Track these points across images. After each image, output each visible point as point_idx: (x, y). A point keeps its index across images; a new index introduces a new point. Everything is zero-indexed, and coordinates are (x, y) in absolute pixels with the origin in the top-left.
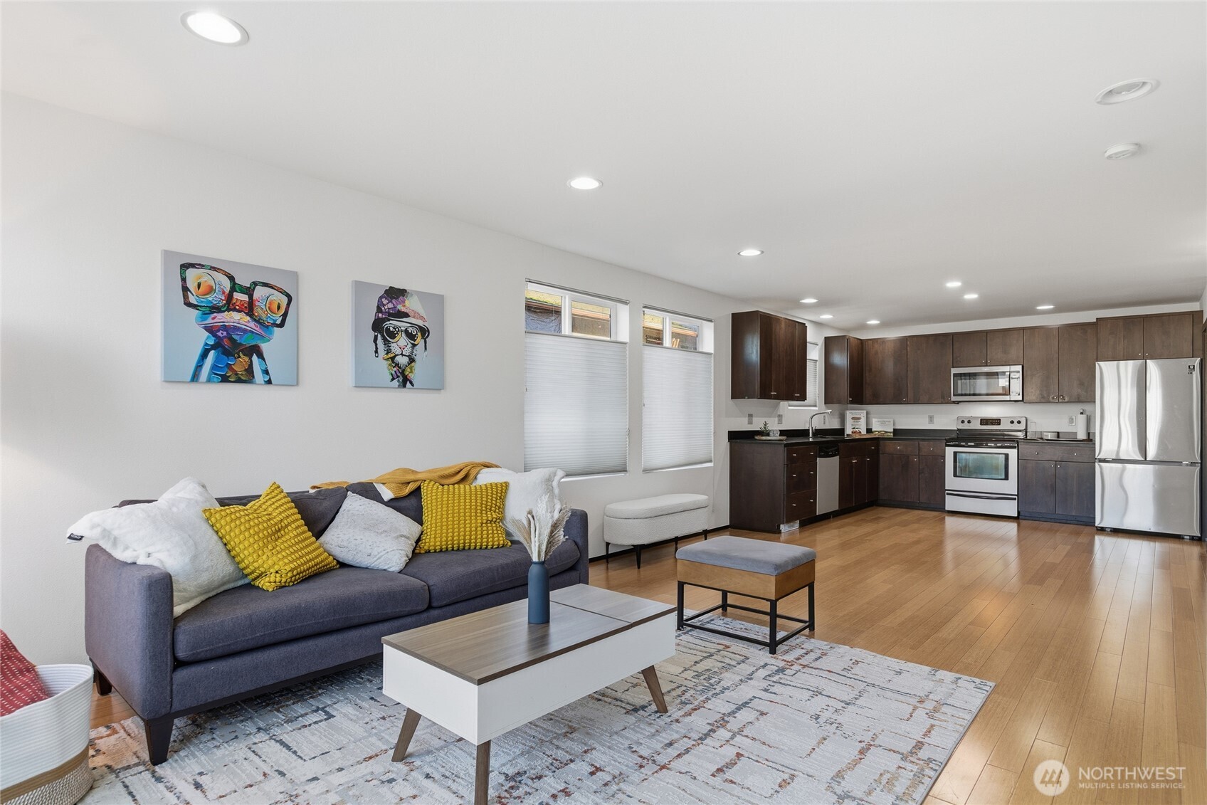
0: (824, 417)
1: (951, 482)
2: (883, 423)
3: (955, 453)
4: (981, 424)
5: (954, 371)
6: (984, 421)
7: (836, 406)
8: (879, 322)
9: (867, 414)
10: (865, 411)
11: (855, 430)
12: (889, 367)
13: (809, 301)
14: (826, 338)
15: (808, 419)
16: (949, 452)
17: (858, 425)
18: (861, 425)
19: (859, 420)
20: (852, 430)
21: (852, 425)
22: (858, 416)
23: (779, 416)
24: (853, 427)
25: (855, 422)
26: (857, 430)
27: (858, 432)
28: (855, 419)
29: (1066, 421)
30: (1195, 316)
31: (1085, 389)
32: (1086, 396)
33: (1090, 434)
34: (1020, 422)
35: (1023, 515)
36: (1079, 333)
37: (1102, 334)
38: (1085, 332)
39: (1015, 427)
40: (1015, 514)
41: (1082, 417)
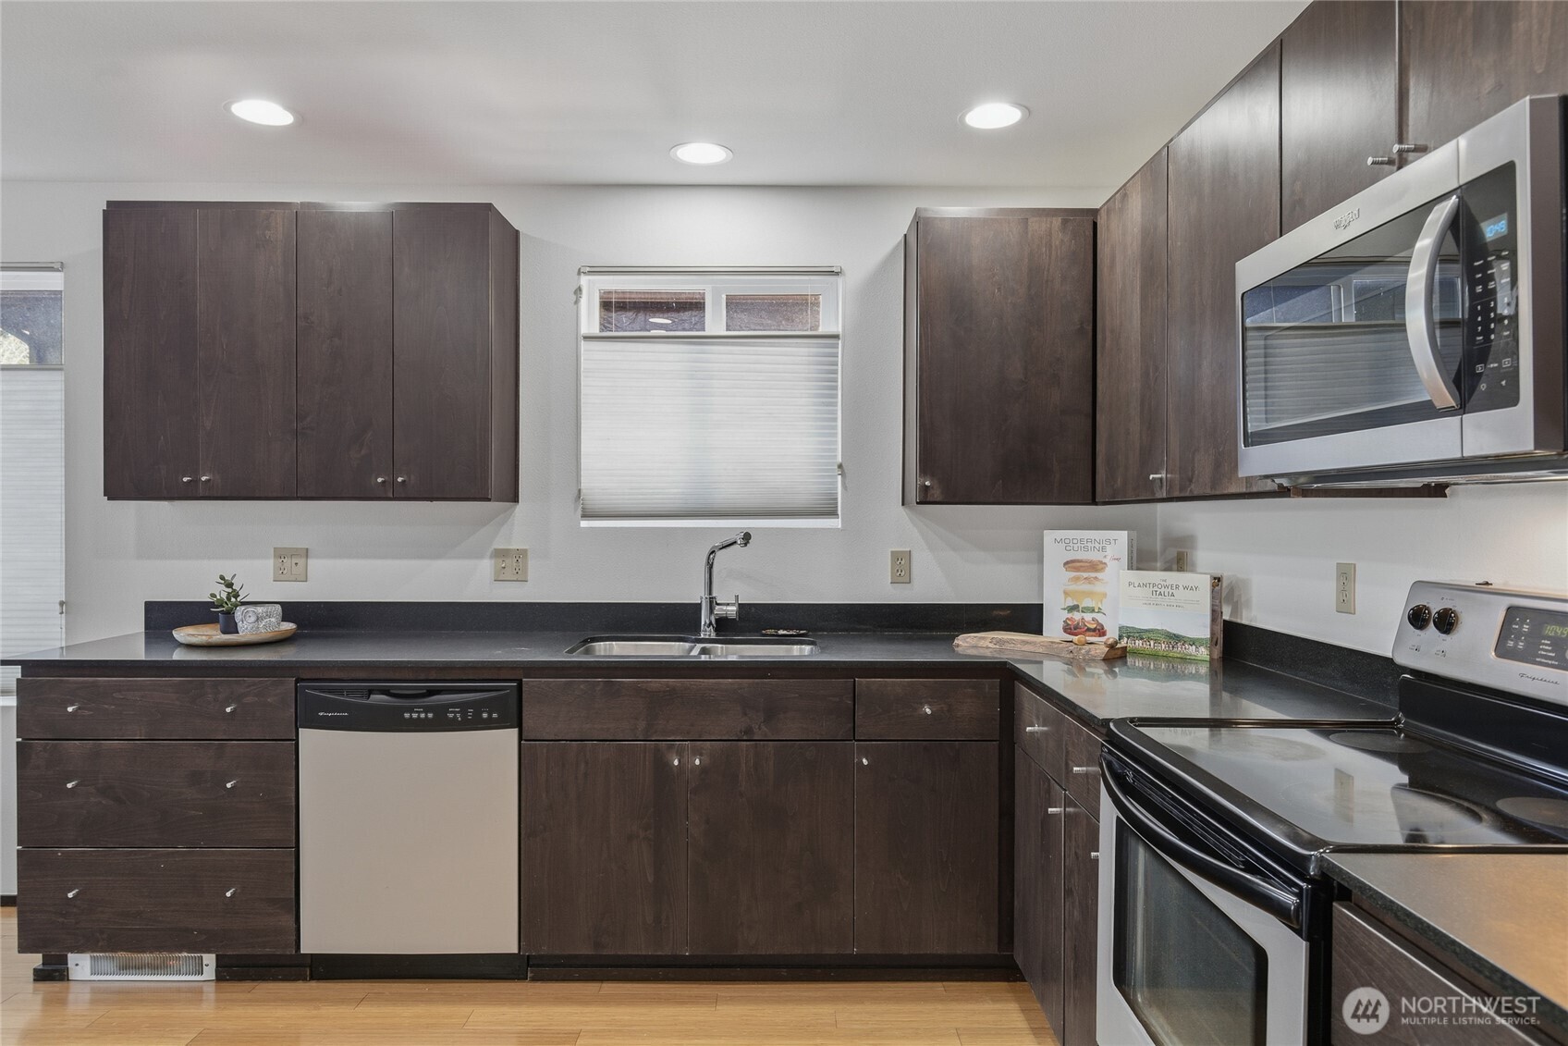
11: (1077, 616)
17: (1089, 594)
18: (1105, 595)
19: (1097, 571)
20: (1066, 615)
21: (1066, 594)
22: (1093, 556)
23: (501, 554)
24: (1070, 602)
25: (1076, 579)
26: (1088, 617)
27: (1089, 630)
28: (1077, 569)
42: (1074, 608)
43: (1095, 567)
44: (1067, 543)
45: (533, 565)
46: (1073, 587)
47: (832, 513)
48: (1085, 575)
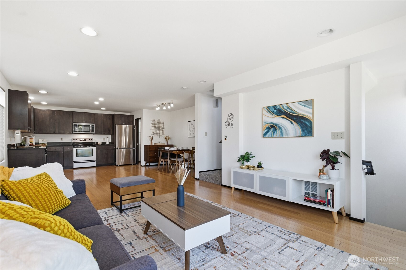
1: (75, 159)
2: (43, 140)
3: (77, 150)
4: (80, 140)
8: (47, 103)
11: (31, 143)
12: (48, 120)
13: (43, 92)
16: (75, 149)
17: (32, 141)
29: (103, 139)
30: (133, 116)
31: (110, 131)
32: (110, 133)
33: (109, 143)
34: (91, 140)
35: (97, 166)
36: (108, 117)
37: (116, 118)
38: (110, 117)
39: (90, 141)
40: (95, 166)
41: (107, 138)
44: (31, 137)
46: (30, 141)
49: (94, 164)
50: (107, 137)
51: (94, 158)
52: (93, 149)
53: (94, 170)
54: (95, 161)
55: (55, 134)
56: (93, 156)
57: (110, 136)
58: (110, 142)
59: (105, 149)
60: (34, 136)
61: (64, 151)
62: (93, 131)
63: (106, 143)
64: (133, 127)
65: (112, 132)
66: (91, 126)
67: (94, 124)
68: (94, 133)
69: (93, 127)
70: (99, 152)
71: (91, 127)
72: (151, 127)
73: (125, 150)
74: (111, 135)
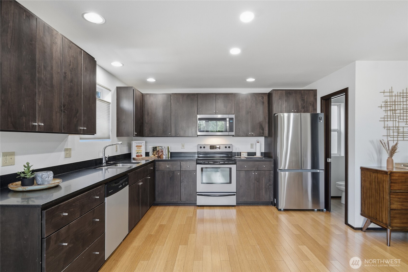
0: (117, 146)
1: (200, 187)
3: (202, 169)
4: (210, 149)
5: (199, 116)
6: (212, 147)
7: (125, 139)
9: (146, 143)
10: (144, 142)
11: (138, 154)
12: (160, 113)
14: (118, 88)
15: (102, 149)
17: (140, 151)
18: (142, 150)
19: (141, 147)
20: (136, 154)
21: (136, 151)
22: (140, 145)
23: (66, 150)
24: (137, 152)
25: (138, 148)
26: (140, 154)
27: (140, 156)
28: (138, 147)
29: (250, 146)
30: (315, 92)
31: (263, 129)
32: (263, 133)
33: (262, 153)
34: (229, 147)
35: (239, 204)
36: (260, 98)
37: (275, 98)
38: (263, 98)
39: (228, 150)
40: (236, 205)
41: (258, 145)
42: (138, 153)
43: (141, 146)
44: (136, 143)
45: (73, 153)
46: (137, 150)
47: (109, 138)
48: (139, 148)
49: (232, 200)
50: (258, 142)
51: (233, 187)
52: (230, 169)
53: (233, 212)
54: (234, 195)
55: (171, 137)
56: (230, 182)
57: (262, 140)
58: (263, 151)
59: (254, 169)
60: (143, 141)
61: (181, 170)
62: (231, 130)
63: (254, 154)
64: (314, 119)
65: (266, 132)
66: (228, 119)
67: (233, 116)
68: (233, 133)
69: (232, 121)
70: (243, 174)
71: (228, 123)
72: (382, 113)
73: (287, 173)
74: (264, 137)
